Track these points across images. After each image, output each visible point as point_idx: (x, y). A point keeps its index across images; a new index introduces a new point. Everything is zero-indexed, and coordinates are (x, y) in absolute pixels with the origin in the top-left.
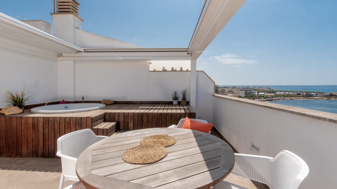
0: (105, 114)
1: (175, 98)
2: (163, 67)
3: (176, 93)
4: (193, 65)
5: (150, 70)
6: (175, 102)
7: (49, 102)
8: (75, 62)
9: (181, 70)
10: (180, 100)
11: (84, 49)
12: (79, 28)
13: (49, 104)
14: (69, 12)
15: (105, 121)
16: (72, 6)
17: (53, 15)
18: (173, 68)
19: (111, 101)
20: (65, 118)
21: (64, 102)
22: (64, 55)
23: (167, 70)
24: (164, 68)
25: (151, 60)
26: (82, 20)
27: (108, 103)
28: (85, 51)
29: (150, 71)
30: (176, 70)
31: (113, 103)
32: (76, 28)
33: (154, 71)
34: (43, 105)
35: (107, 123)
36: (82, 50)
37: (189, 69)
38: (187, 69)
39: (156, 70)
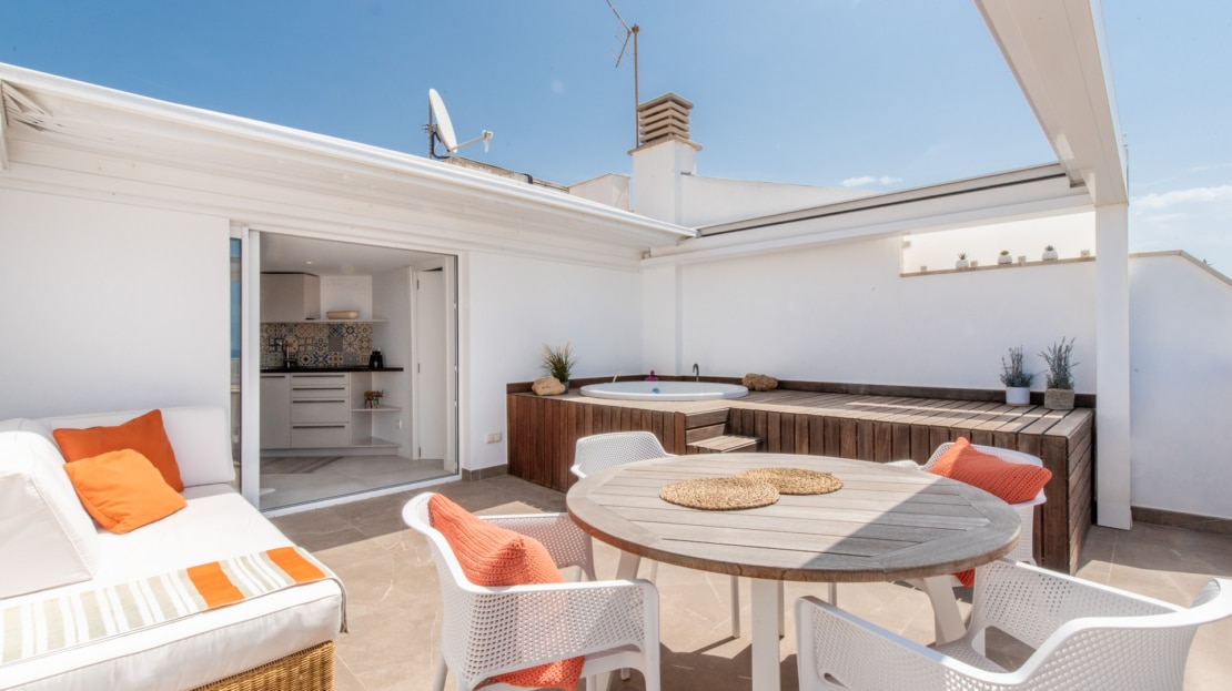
0: (731, 413)
1: (1018, 379)
2: (962, 252)
3: (1018, 359)
4: (1113, 231)
5: (906, 271)
6: (1017, 395)
7: (622, 374)
8: (679, 268)
9: (1050, 260)
10: (1041, 386)
11: (699, 230)
12: (689, 174)
13: (620, 379)
14: (666, 135)
15: (729, 431)
16: (674, 117)
17: (635, 154)
18: (1004, 253)
19: (769, 379)
20: (632, 409)
21: (653, 377)
22: (653, 253)
23: (980, 265)
24: (963, 258)
25: (908, 233)
26: (698, 148)
27: (758, 386)
28: (702, 235)
29: (903, 276)
30: (1022, 259)
31: (776, 385)
32: (683, 173)
33: (924, 273)
34: (609, 380)
35: (733, 438)
36: (692, 232)
37: (1093, 254)
38: (1084, 249)
39: (929, 270)
